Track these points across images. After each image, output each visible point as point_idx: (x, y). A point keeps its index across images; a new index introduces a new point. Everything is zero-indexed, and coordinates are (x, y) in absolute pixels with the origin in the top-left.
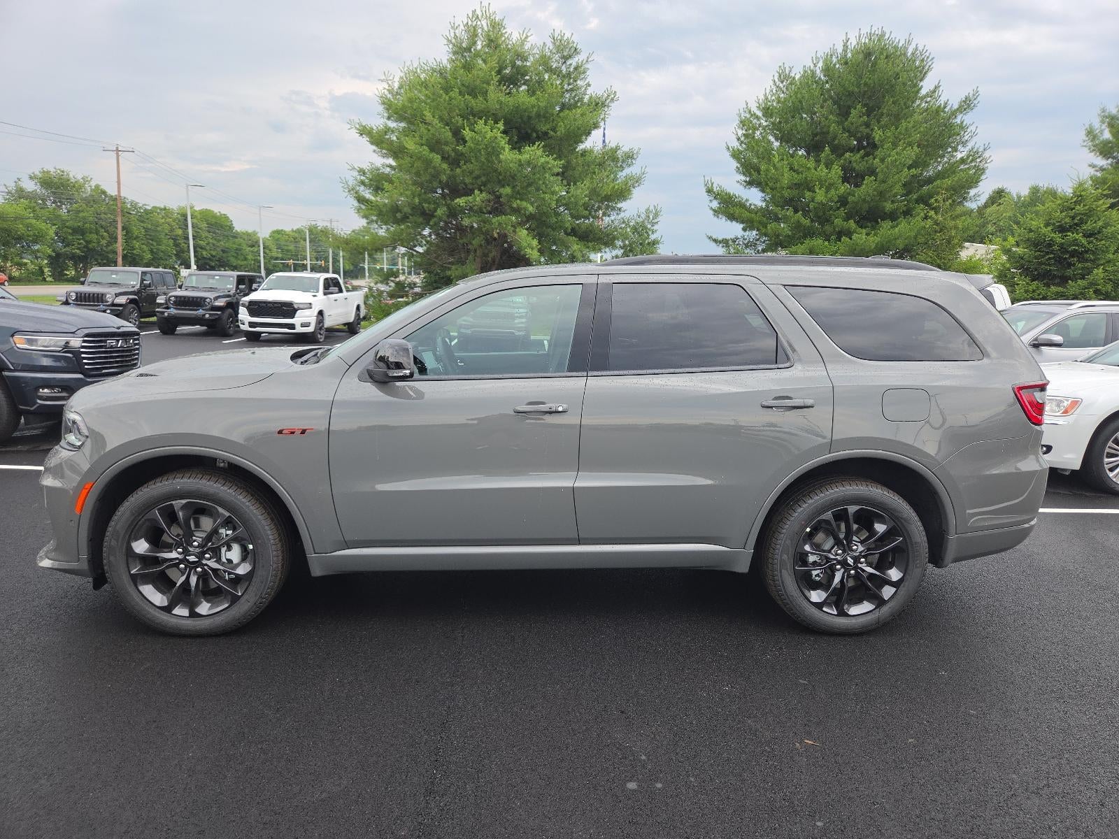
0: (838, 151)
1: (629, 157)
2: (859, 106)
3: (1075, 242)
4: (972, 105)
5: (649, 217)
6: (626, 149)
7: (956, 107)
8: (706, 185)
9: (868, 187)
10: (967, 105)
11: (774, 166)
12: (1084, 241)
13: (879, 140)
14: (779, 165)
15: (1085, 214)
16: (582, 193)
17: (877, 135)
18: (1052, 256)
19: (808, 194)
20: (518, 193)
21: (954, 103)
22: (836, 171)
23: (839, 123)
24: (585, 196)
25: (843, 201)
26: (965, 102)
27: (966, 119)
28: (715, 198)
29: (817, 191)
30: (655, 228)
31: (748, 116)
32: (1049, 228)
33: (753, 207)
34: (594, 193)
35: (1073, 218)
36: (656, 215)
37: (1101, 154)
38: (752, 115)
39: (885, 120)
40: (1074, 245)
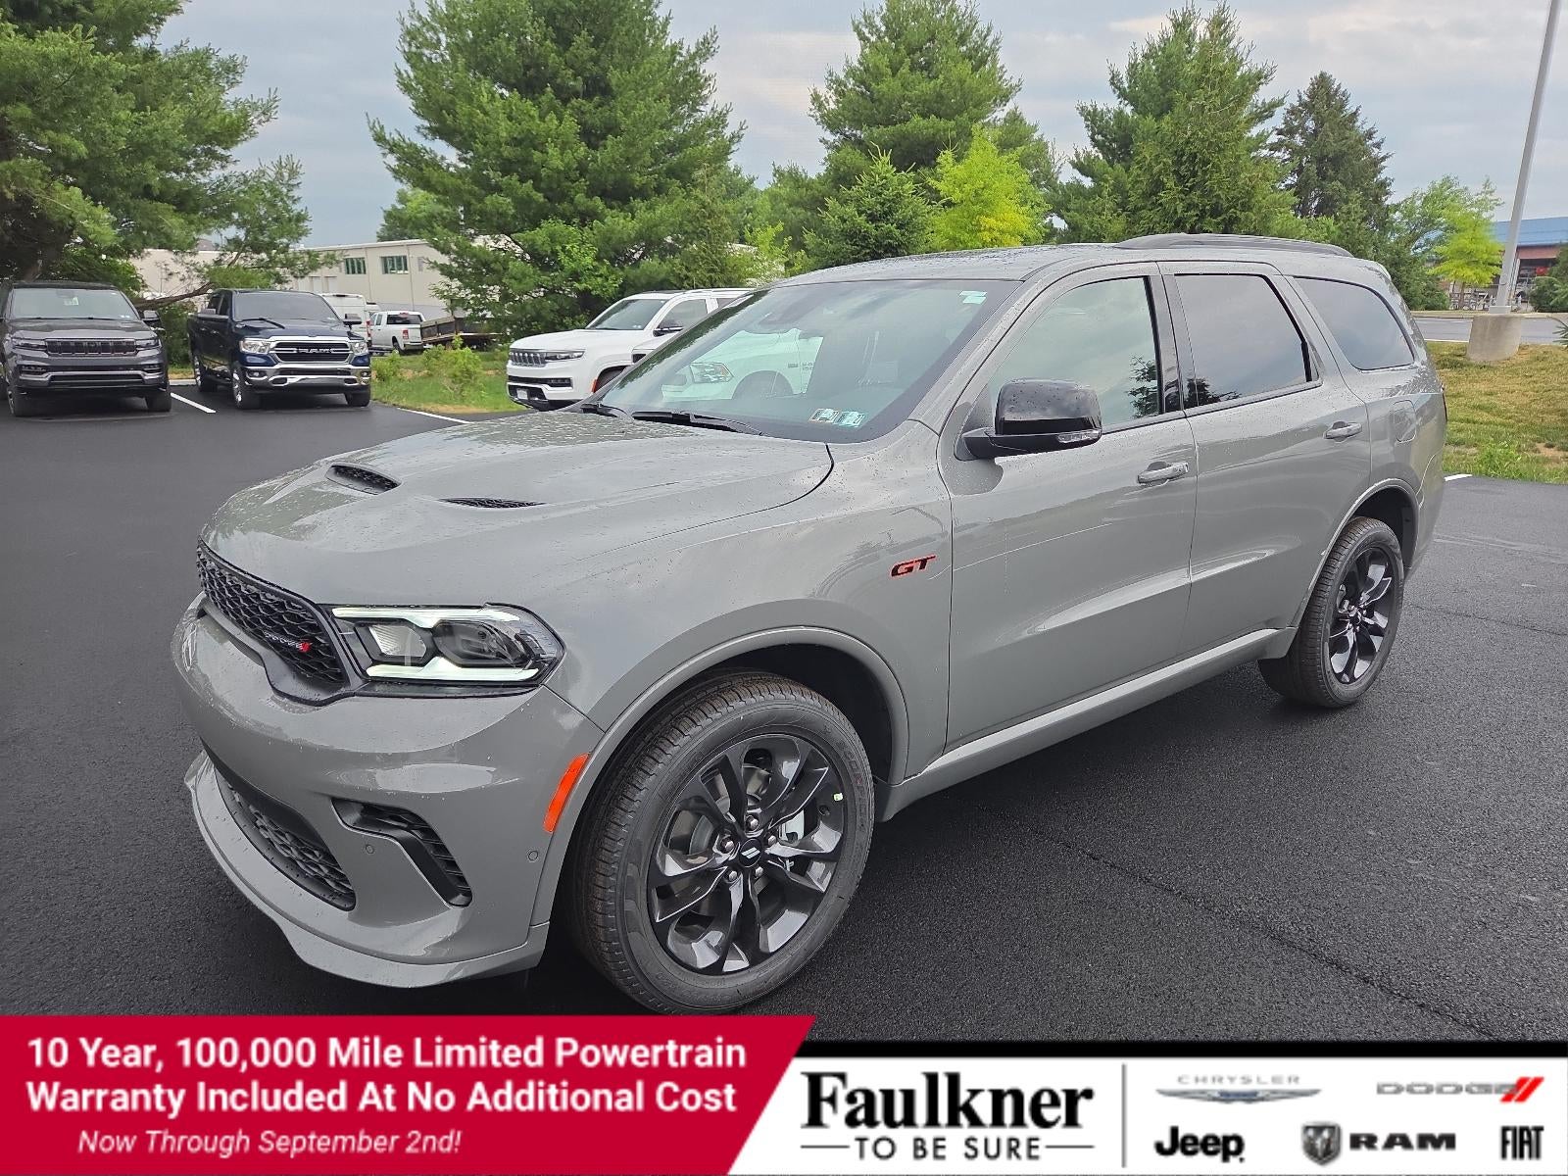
0: (564, 95)
1: (228, 70)
2: (584, 32)
3: (889, 235)
4: (712, 50)
5: (281, 175)
6: (224, 55)
7: (693, 50)
8: (372, 129)
9: (611, 150)
10: (705, 49)
11: (481, 107)
12: (897, 232)
13: (617, 85)
14: (488, 107)
15: (893, 201)
16: (174, 126)
17: (614, 77)
18: (868, 251)
19: (537, 155)
20: (44, 117)
21: (690, 45)
22: (570, 125)
23: (559, 54)
24: (180, 132)
25: (583, 170)
26: (703, 44)
27: (706, 68)
28: (392, 151)
29: (550, 151)
30: (295, 193)
31: (418, 24)
32: (863, 217)
33: (451, 169)
34: (191, 127)
35: (883, 204)
36: (293, 173)
37: (829, 127)
38: (424, 25)
39: (618, 57)
40: (889, 238)
